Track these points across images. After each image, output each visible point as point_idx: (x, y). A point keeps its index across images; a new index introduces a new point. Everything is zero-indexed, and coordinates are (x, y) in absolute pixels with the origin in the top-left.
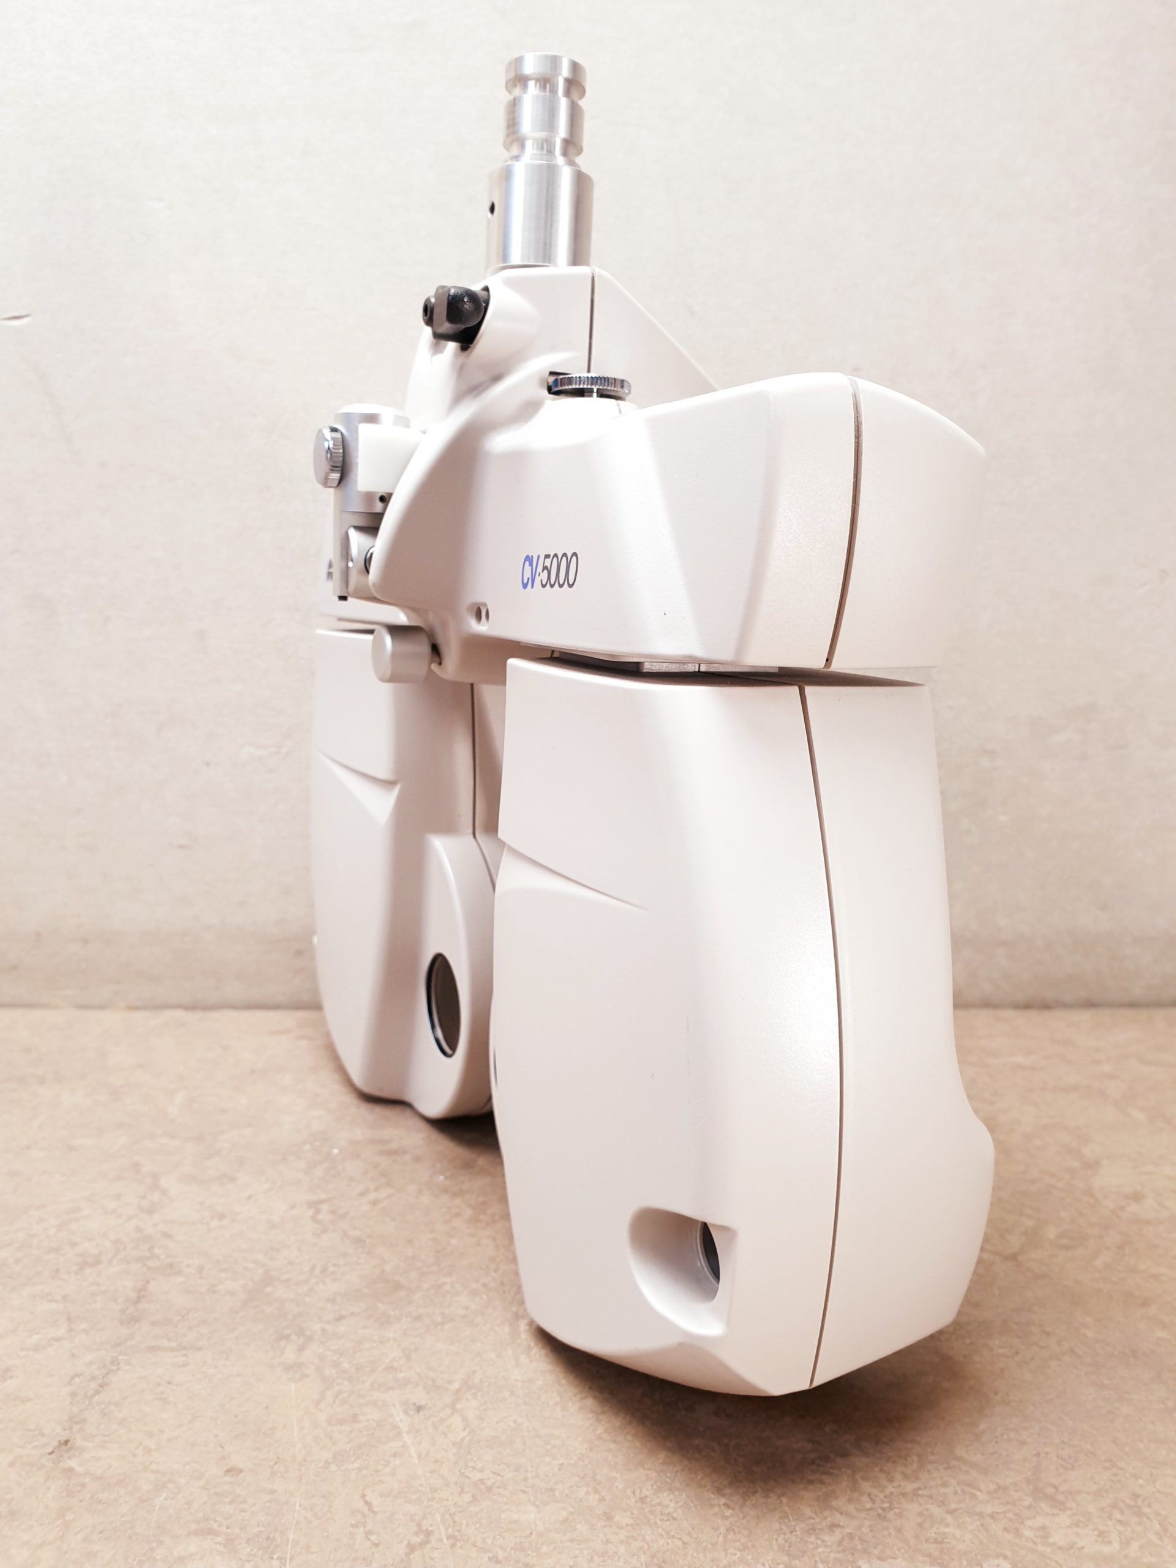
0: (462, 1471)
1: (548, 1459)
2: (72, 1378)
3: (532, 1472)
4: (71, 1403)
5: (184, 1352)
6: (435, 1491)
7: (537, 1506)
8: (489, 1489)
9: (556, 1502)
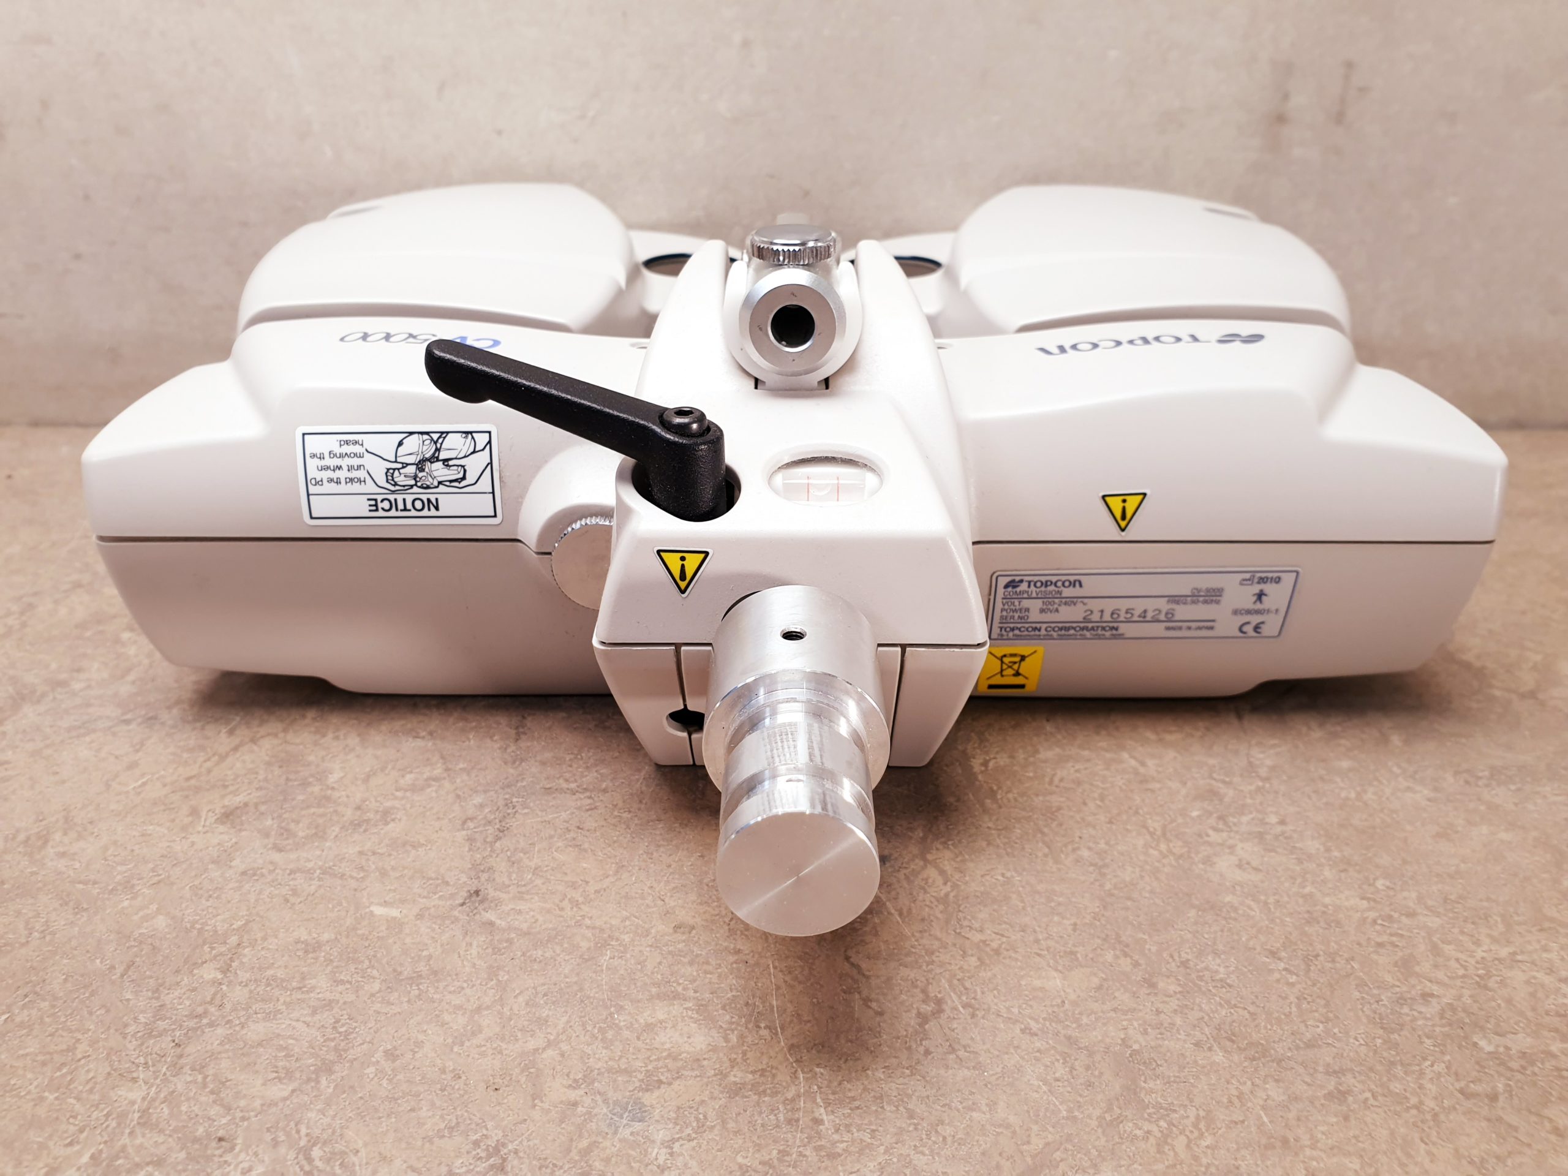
0: (958, 931)
1: (1056, 918)
2: (464, 822)
3: (1041, 932)
4: (470, 850)
5: (588, 794)
6: (932, 953)
7: (1061, 972)
8: (997, 952)
9: (1081, 966)
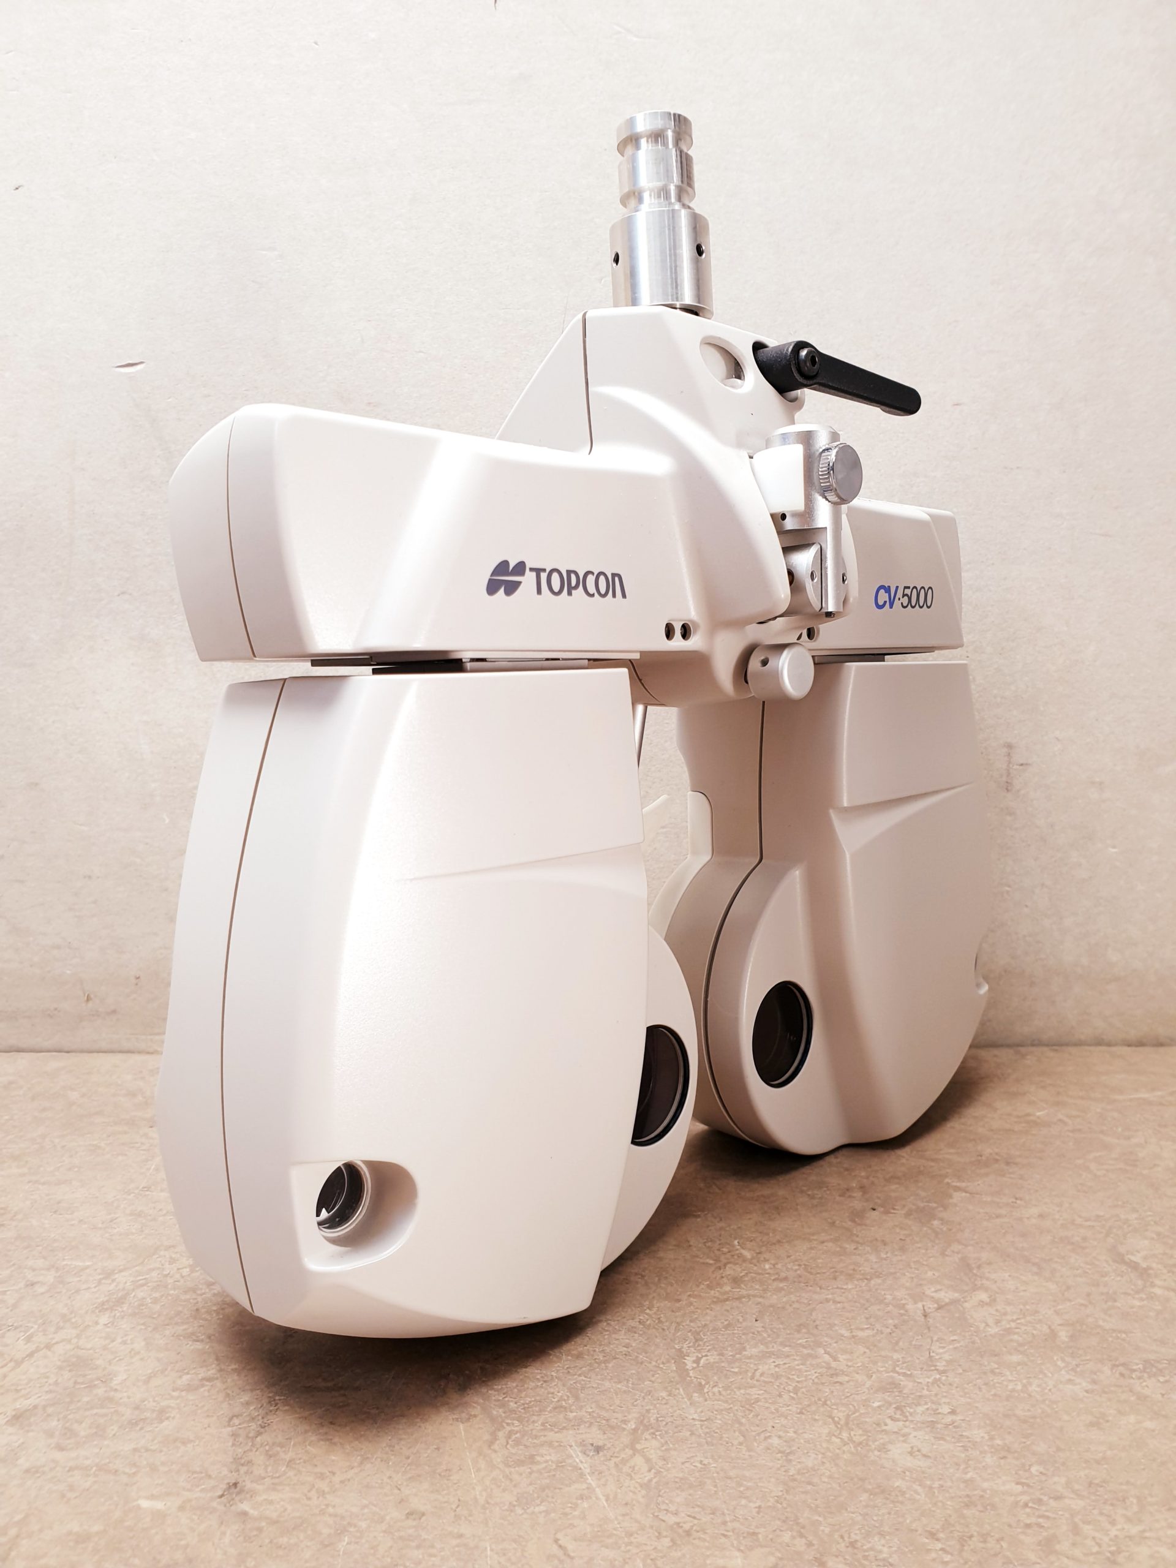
0: (656, 1514)
1: (743, 1502)
2: (231, 1419)
3: (729, 1514)
4: (233, 1445)
5: (342, 1392)
6: (631, 1535)
7: (742, 1551)
8: (688, 1533)
9: (761, 1546)
